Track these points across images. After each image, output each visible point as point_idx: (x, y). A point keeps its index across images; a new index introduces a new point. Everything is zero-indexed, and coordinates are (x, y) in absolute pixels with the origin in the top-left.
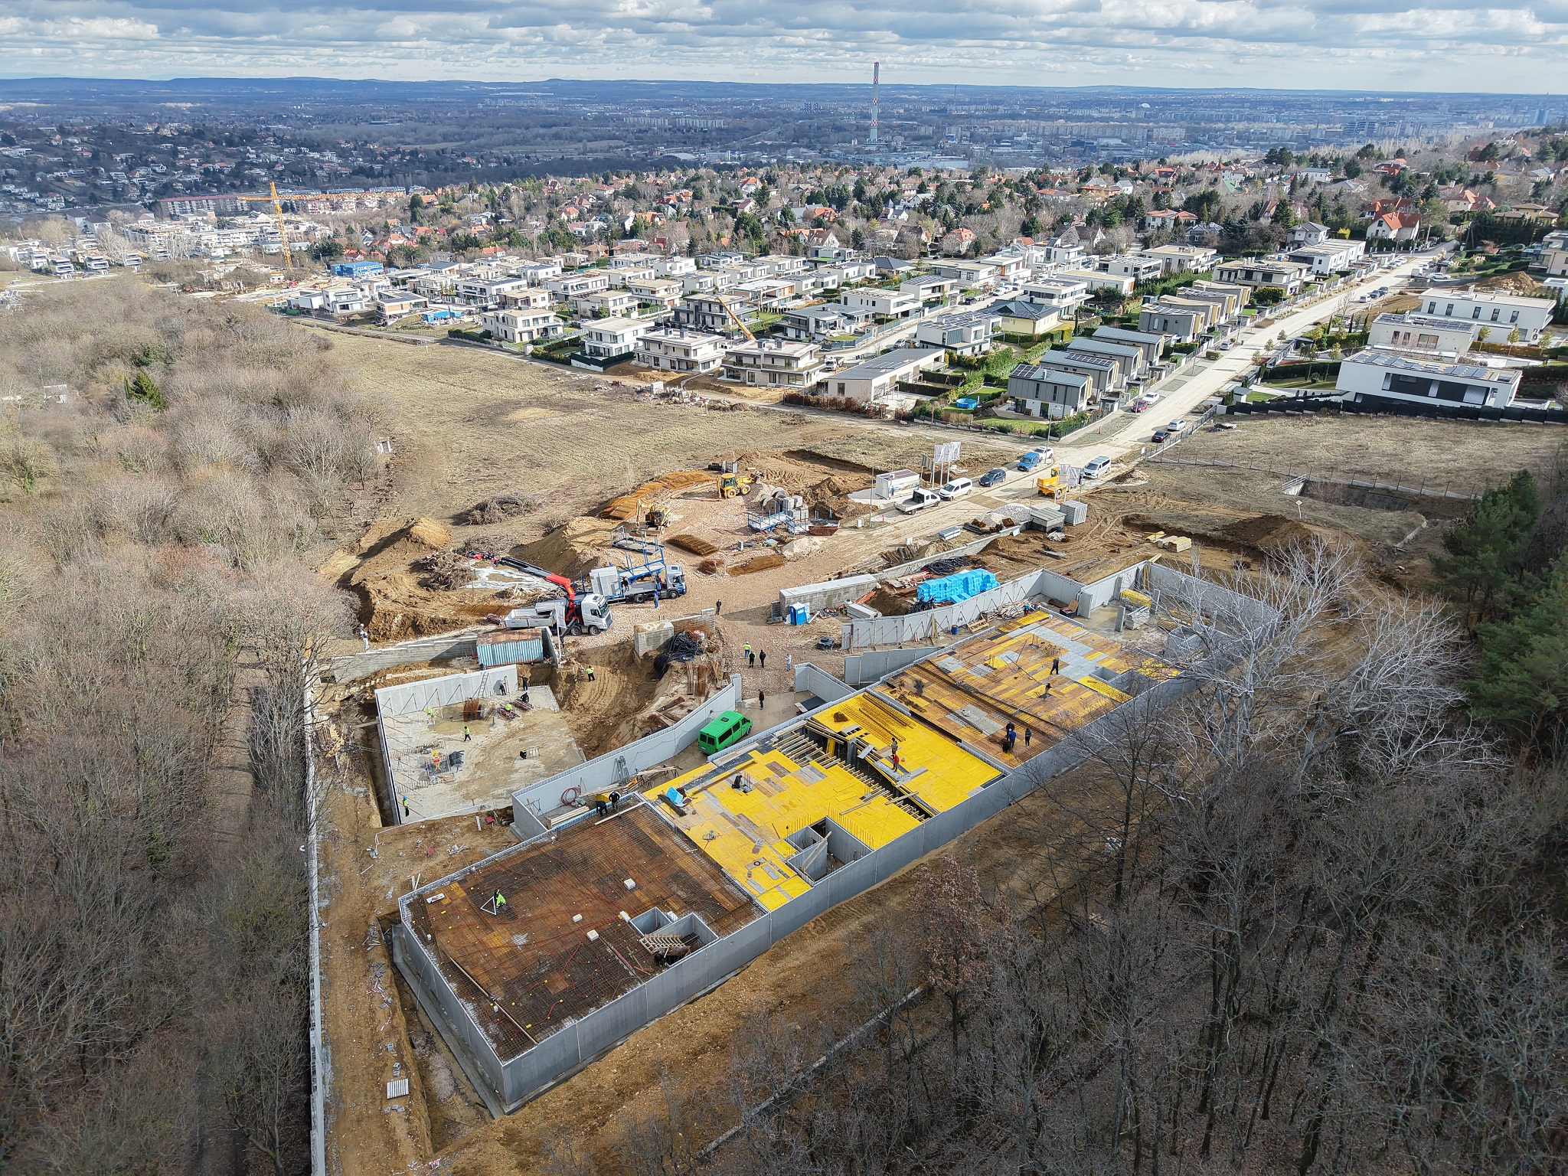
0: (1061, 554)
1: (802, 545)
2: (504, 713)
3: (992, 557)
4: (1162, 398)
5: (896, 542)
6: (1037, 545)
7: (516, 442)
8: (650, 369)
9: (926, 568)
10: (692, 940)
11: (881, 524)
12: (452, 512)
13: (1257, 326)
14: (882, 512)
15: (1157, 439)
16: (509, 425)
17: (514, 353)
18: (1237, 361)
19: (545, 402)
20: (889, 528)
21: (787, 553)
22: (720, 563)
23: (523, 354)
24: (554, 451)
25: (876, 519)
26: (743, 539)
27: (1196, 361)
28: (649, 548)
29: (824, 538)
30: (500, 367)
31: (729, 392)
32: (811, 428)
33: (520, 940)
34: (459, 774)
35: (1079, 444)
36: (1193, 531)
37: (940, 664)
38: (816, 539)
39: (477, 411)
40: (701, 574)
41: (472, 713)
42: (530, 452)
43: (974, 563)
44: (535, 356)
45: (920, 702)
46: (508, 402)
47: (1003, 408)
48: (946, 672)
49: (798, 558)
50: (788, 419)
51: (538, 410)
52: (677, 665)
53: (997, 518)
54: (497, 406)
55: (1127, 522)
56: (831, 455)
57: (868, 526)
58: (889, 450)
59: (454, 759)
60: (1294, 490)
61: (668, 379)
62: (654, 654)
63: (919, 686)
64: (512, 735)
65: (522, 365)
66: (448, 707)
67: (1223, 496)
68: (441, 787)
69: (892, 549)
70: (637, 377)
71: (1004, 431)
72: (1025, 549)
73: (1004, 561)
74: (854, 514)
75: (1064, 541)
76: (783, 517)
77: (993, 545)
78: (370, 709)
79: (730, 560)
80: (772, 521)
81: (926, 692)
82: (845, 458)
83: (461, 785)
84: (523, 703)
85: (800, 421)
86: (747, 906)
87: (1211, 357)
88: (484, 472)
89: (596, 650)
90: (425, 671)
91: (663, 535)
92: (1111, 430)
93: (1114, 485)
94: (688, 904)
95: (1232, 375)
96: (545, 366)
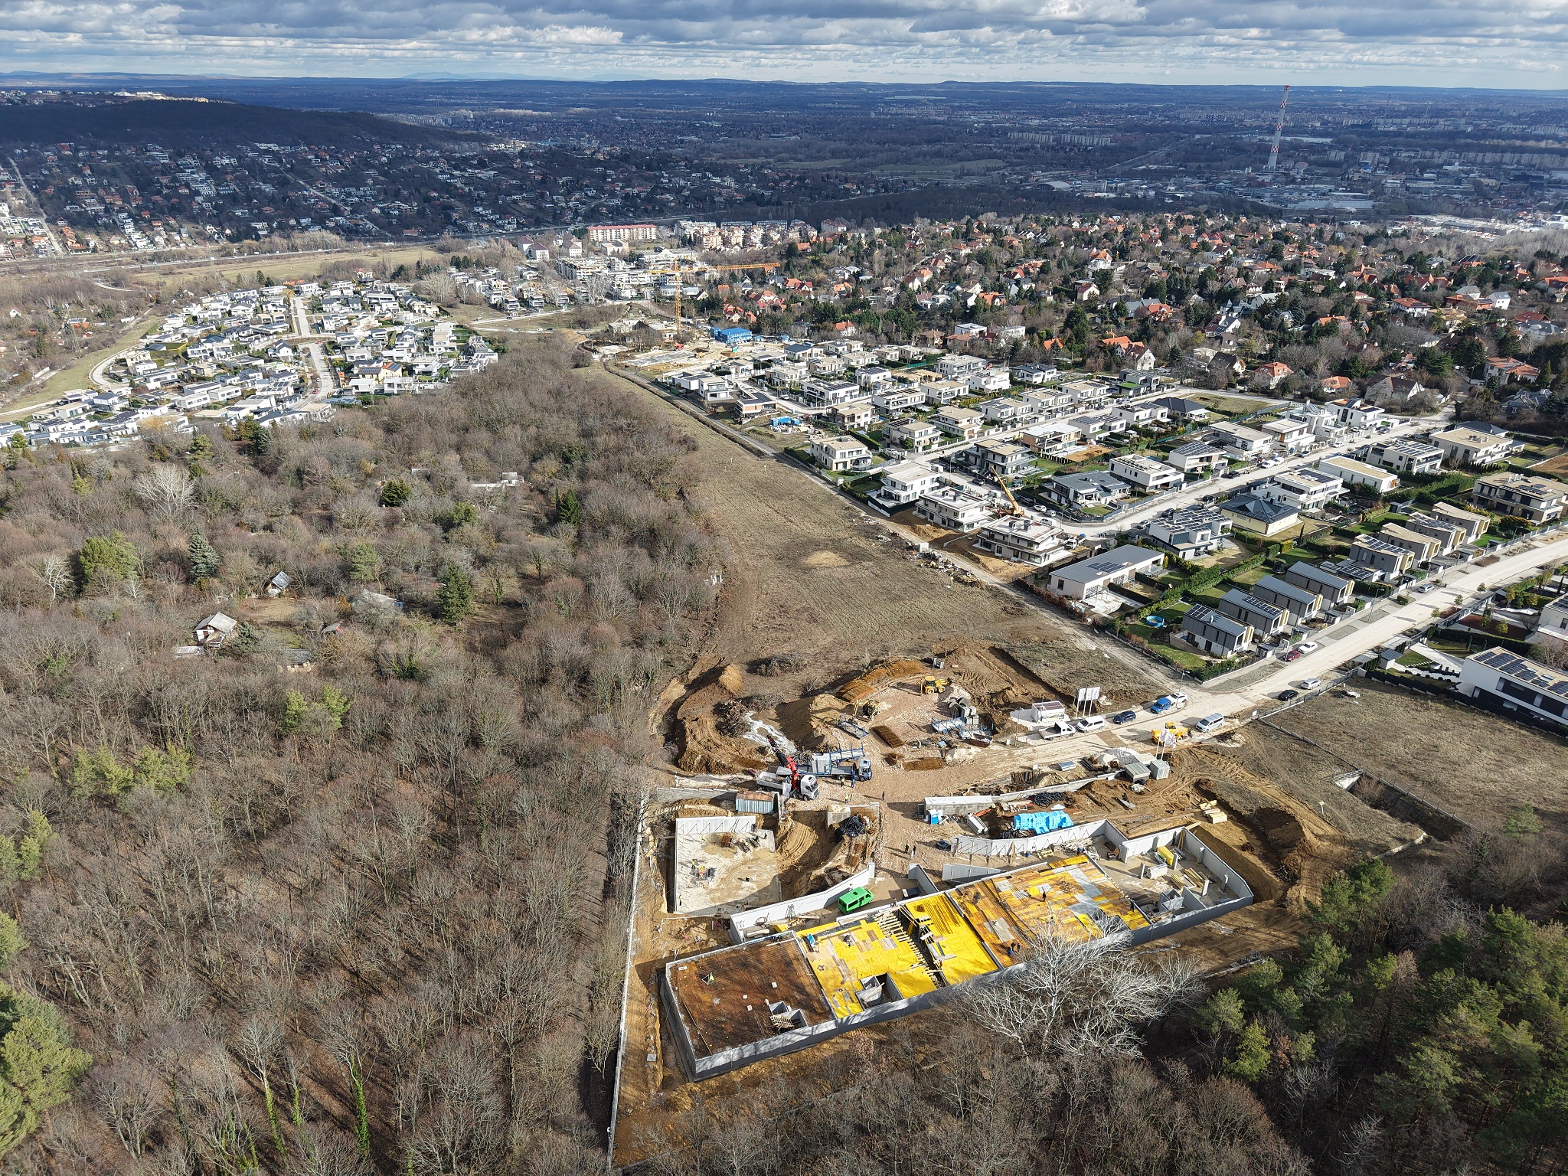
0: (1132, 806)
1: (961, 753)
2: (742, 846)
3: (1083, 797)
4: (1321, 646)
5: (1027, 764)
6: (1120, 792)
7: (805, 592)
8: (925, 522)
9: (1031, 798)
10: (797, 1022)
11: (1025, 745)
12: (749, 658)
13: (1477, 564)
14: (1029, 733)
15: (1283, 696)
16: (807, 570)
17: (828, 482)
18: (1421, 611)
19: (836, 546)
20: (1029, 750)
21: (948, 758)
22: (901, 757)
23: (834, 484)
24: (829, 609)
25: (1022, 739)
26: (923, 736)
27: (1384, 603)
28: (859, 733)
29: (979, 749)
30: (814, 498)
31: (977, 561)
32: (1021, 622)
33: (717, 1001)
34: (712, 883)
35: (1215, 690)
36: (1235, 806)
37: (997, 884)
38: (974, 750)
39: (788, 548)
40: (885, 764)
41: (725, 842)
42: (813, 605)
43: (1068, 801)
44: (843, 490)
45: (973, 909)
46: (811, 542)
47: (1178, 636)
48: (998, 891)
49: (955, 764)
50: (1009, 606)
51: (831, 555)
52: (846, 838)
53: (1107, 759)
54: (803, 545)
55: (1197, 785)
56: (1021, 661)
57: (1016, 745)
58: (1067, 664)
59: (710, 873)
60: (1346, 783)
61: (936, 536)
62: (836, 827)
63: (977, 896)
64: (744, 863)
65: (830, 498)
66: (714, 835)
67: (1284, 776)
68: (700, 890)
69: (1021, 771)
70: (915, 530)
71: (1165, 662)
72: (1109, 795)
73: (1089, 802)
74: (1009, 731)
75: (1140, 793)
76: (958, 722)
77: (1089, 786)
78: (672, 827)
79: (908, 754)
80: (949, 725)
81: (980, 903)
82: (1030, 667)
83: (711, 891)
84: (754, 842)
85: (1018, 611)
86: (827, 1013)
87: (1402, 601)
88: (778, 620)
89: (805, 813)
90: (706, 807)
91: (873, 722)
92: (1253, 679)
93: (1216, 741)
94: (797, 1004)
95: (1408, 625)
96: (848, 503)
